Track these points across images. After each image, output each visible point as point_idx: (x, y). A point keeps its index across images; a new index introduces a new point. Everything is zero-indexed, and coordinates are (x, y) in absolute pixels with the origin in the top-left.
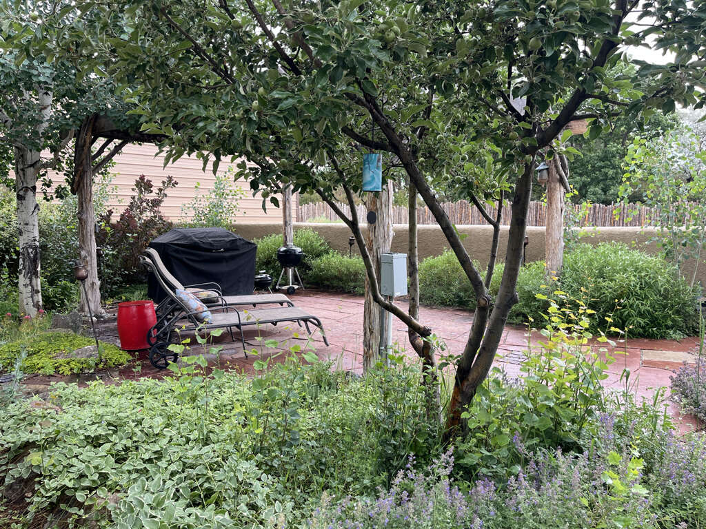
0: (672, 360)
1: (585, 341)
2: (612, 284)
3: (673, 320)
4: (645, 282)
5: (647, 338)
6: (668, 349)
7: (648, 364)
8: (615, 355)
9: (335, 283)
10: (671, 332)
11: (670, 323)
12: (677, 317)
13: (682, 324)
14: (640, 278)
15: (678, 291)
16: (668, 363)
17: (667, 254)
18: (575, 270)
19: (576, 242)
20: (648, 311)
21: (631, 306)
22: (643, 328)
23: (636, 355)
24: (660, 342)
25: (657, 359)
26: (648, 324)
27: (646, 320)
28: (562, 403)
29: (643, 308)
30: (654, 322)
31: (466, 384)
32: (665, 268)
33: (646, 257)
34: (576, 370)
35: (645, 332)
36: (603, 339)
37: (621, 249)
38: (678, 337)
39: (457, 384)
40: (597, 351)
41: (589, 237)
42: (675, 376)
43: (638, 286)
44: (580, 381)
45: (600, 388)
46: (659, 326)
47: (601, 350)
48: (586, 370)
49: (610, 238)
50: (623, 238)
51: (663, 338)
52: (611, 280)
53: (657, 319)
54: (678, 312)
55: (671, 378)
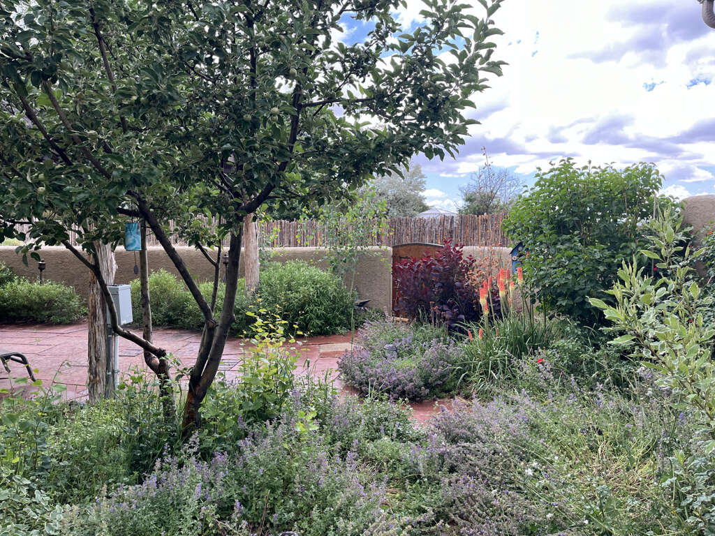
0: (340, 350)
1: (281, 344)
2: (297, 295)
3: (340, 319)
4: (321, 292)
5: (323, 335)
6: (338, 342)
7: (324, 355)
8: (302, 351)
9: (24, 313)
10: (339, 328)
11: (338, 322)
12: (342, 317)
13: (346, 321)
14: (317, 289)
15: (341, 297)
16: (337, 353)
17: (334, 269)
18: (270, 285)
19: (269, 261)
20: (323, 314)
21: (312, 311)
22: (320, 327)
23: (315, 350)
24: (331, 337)
25: (330, 351)
26: (323, 324)
27: (322, 321)
28: (268, 391)
29: (319, 312)
30: (328, 322)
31: (198, 388)
32: (333, 280)
33: (320, 272)
34: (276, 366)
35: (321, 330)
36: (293, 340)
37: (303, 266)
38: (343, 331)
39: (190, 391)
40: (288, 350)
41: (279, 256)
42: (340, 361)
43: (315, 295)
44: (279, 373)
45: (292, 375)
46: (330, 325)
47: (292, 348)
48: (283, 365)
49: (294, 256)
50: (304, 256)
51: (334, 333)
52: (297, 292)
53: (329, 319)
54: (342, 313)
55: (338, 362)
